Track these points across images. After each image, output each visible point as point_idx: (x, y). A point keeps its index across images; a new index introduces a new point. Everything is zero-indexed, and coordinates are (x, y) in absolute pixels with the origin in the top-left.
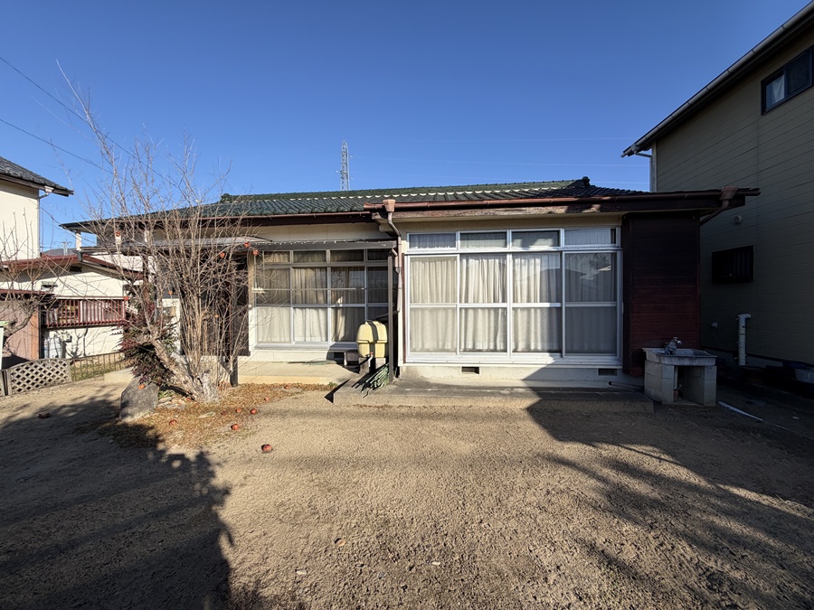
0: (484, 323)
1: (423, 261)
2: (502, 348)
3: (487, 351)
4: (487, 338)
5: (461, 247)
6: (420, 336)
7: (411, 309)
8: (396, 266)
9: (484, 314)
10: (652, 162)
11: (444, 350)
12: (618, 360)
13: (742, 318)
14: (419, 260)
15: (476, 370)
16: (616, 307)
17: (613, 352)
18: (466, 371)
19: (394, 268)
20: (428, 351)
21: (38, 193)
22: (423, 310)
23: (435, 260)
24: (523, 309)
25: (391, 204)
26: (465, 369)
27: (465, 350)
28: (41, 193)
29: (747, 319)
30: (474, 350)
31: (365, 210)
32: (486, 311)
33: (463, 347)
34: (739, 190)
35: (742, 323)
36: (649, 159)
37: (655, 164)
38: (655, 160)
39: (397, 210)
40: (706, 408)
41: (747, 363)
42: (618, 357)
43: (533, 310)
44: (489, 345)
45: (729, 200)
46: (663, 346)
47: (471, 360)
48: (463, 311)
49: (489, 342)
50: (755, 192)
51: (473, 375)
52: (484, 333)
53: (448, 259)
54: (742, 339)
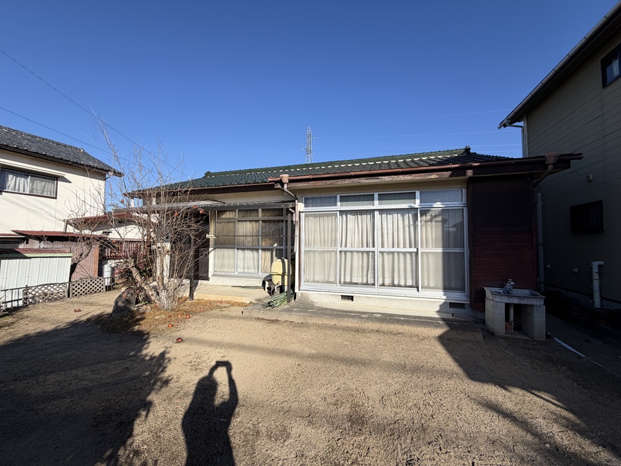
0: (359, 262)
1: (315, 216)
2: (372, 282)
3: (362, 284)
4: (361, 274)
5: (340, 206)
6: (312, 271)
7: (305, 251)
8: (294, 220)
9: (359, 255)
10: (523, 131)
11: (328, 282)
12: (466, 296)
13: (595, 265)
14: (312, 216)
15: (351, 298)
16: (464, 253)
17: (462, 290)
18: (345, 299)
19: (292, 221)
20: (318, 282)
21: (105, 176)
22: (314, 252)
23: (323, 216)
24: (388, 253)
25: (285, 178)
26: (344, 297)
27: (345, 283)
28: (107, 176)
29: (600, 266)
30: (351, 283)
31: (270, 182)
32: (360, 254)
33: (342, 280)
34: (562, 155)
35: (595, 269)
36: (520, 129)
37: (526, 132)
38: (526, 129)
39: (290, 181)
40: (535, 341)
41: (602, 306)
42: (466, 294)
43: (396, 254)
44: (362, 280)
45: (554, 164)
46: (502, 286)
47: (348, 291)
48: (343, 253)
49: (362, 277)
50: (579, 157)
51: (349, 302)
52: (358, 270)
53: (332, 214)
54: (596, 284)
